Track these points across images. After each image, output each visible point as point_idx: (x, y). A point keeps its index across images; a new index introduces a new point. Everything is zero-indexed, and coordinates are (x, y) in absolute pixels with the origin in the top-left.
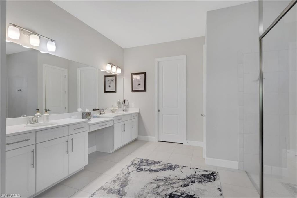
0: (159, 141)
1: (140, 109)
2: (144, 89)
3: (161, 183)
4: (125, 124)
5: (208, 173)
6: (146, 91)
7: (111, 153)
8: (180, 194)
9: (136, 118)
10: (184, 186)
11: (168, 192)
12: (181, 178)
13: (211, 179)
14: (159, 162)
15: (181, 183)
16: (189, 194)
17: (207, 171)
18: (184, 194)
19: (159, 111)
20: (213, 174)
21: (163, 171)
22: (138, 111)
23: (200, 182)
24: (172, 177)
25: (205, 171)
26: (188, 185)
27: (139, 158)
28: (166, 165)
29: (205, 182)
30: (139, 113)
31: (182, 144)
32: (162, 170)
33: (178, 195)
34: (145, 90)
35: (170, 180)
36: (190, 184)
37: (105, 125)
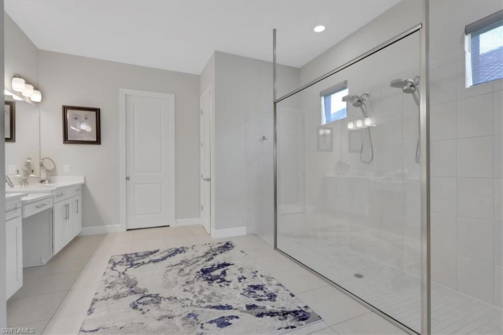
0: (128, 230)
1: (85, 177)
2: (95, 140)
3: (183, 266)
4: (68, 206)
5: (223, 244)
6: (100, 144)
7: (44, 264)
8: (211, 267)
9: (79, 194)
10: (209, 260)
11: (199, 270)
12: (200, 256)
13: (229, 247)
14: (158, 251)
15: (204, 259)
16: (220, 264)
17: (221, 243)
18: (214, 265)
19: (128, 178)
20: (228, 244)
21: (172, 257)
22: (82, 181)
23: (222, 252)
24: (190, 258)
25: (218, 243)
26: (212, 258)
27: (118, 256)
28: (170, 251)
29: (226, 251)
30: (83, 186)
31: (169, 226)
32: (170, 256)
33: (210, 268)
34: (98, 141)
35: (190, 261)
36: (214, 257)
37: (43, 205)
